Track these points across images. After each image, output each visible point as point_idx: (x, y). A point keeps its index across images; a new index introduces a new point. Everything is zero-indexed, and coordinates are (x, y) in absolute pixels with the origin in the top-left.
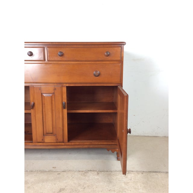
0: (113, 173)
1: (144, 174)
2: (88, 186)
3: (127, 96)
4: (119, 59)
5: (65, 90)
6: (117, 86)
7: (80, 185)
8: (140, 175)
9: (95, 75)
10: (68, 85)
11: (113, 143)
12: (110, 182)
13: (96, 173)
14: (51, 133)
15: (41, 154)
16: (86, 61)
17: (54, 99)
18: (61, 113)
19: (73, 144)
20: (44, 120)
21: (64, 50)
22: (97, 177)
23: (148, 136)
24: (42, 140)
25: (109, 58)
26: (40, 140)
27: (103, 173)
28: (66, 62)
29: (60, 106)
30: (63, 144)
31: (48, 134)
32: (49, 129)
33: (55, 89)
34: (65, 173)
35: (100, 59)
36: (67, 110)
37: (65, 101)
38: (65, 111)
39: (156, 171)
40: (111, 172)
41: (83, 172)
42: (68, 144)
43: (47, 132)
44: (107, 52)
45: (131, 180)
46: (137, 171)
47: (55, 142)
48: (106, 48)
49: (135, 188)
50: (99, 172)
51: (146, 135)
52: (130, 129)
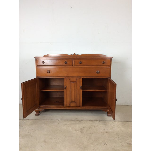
0: (107, 121)
1: (122, 122)
2: (96, 126)
3: (116, 84)
4: (109, 65)
5: (81, 80)
6: (108, 78)
7: (92, 126)
8: (120, 122)
9: (97, 73)
10: (83, 78)
11: (105, 107)
12: (106, 125)
13: (98, 121)
14: (74, 102)
15: (67, 113)
16: (92, 66)
17: (76, 84)
18: (79, 92)
19: (85, 107)
20: (71, 95)
21: (82, 61)
22: (99, 123)
23: (123, 105)
24: (69, 105)
25: (104, 64)
26: (68, 105)
27: (101, 121)
28: (83, 66)
29: (79, 88)
30: (80, 107)
31: (72, 102)
32: (73, 99)
33: (77, 80)
34: (83, 121)
35: (100, 65)
36: (82, 90)
37: (81, 85)
38: (81, 91)
39: (128, 121)
40: (106, 121)
41: (92, 121)
42: (82, 107)
43: (72, 101)
44: (103, 62)
45: (116, 124)
46: (118, 121)
47: (76, 106)
48: (103, 60)
49: (119, 127)
50: (99, 121)
51: (122, 105)
52: (117, 99)
